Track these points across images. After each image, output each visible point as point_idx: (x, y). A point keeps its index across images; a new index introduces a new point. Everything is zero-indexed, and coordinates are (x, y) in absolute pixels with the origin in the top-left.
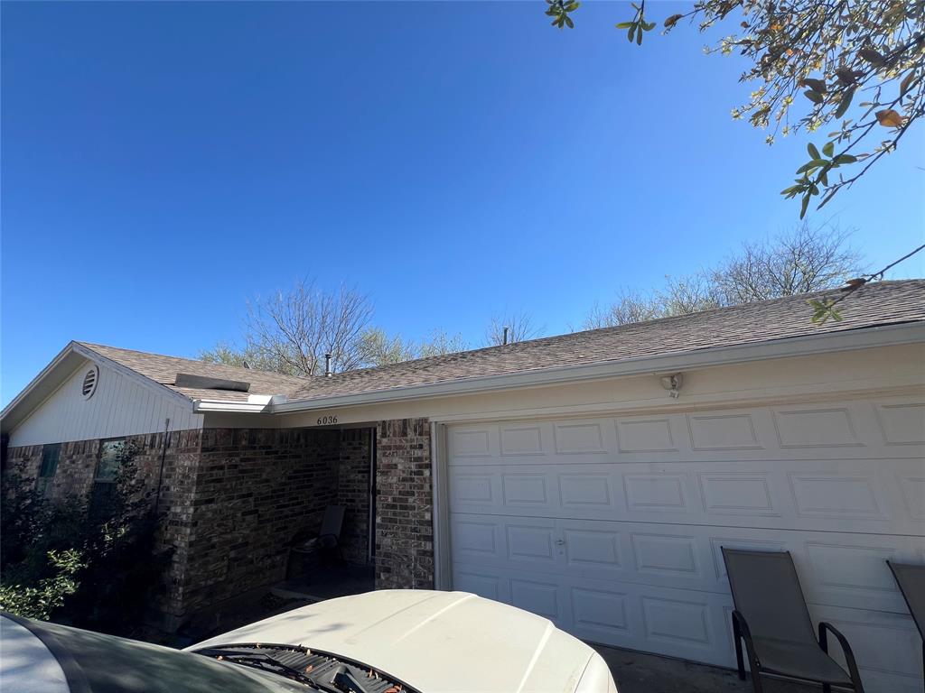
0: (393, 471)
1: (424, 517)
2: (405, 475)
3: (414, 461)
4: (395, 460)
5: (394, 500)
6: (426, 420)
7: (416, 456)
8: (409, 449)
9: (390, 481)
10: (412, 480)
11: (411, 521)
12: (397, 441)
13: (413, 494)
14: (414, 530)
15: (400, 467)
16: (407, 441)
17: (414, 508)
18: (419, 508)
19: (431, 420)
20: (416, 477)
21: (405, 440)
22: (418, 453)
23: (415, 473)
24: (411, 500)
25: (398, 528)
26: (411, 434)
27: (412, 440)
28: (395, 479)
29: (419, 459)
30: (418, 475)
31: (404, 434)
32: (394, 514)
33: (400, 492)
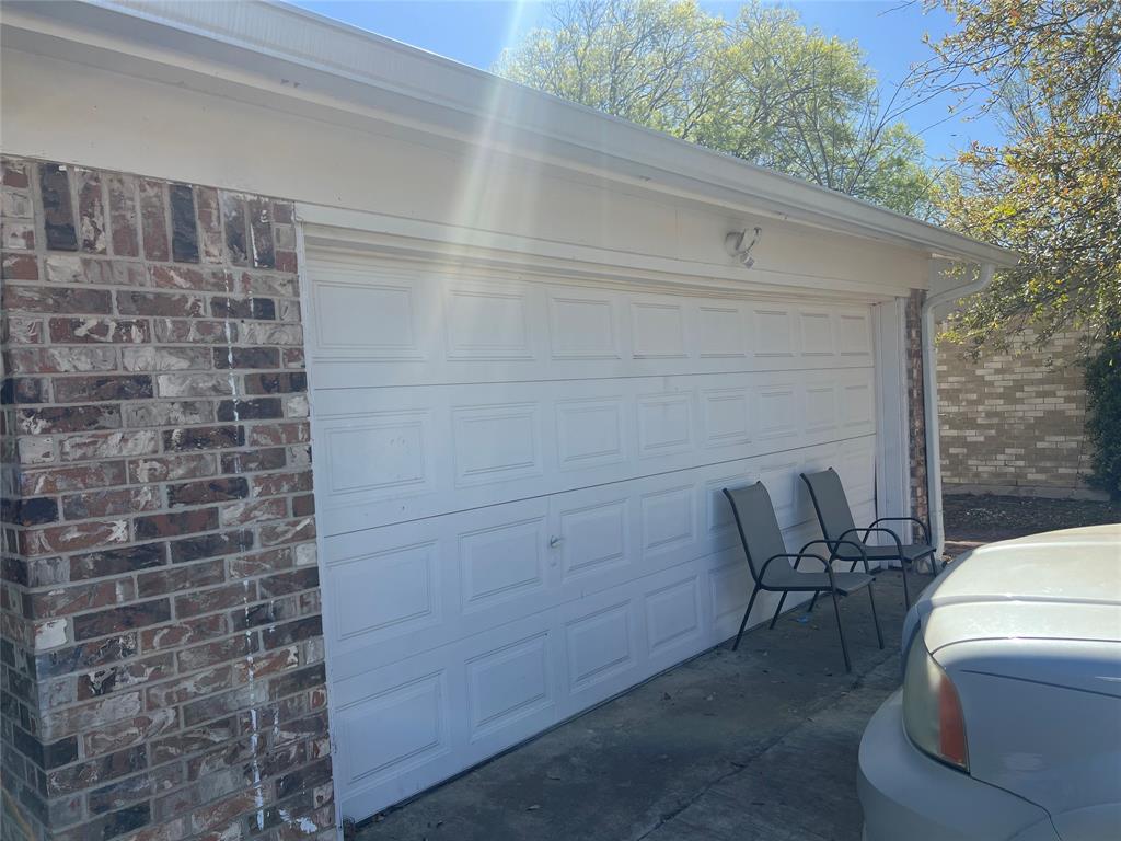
0: (126, 405)
1: (289, 562)
2: (194, 421)
3: (237, 364)
4: (139, 359)
5: (145, 527)
6: (283, 212)
7: (243, 344)
8: (208, 315)
9: (112, 448)
10: (236, 437)
11: (237, 590)
12: (143, 273)
13: (240, 489)
14: (257, 617)
15: (166, 387)
16: (196, 280)
17: (247, 538)
18: (270, 534)
19: (303, 212)
20: (248, 424)
21: (187, 276)
22: (252, 333)
23: (246, 410)
24: (230, 513)
25: (174, 636)
26: (214, 256)
27: (221, 281)
28: (143, 442)
29: (264, 355)
30: (261, 415)
31: (187, 250)
32: (150, 585)
33: (172, 491)
